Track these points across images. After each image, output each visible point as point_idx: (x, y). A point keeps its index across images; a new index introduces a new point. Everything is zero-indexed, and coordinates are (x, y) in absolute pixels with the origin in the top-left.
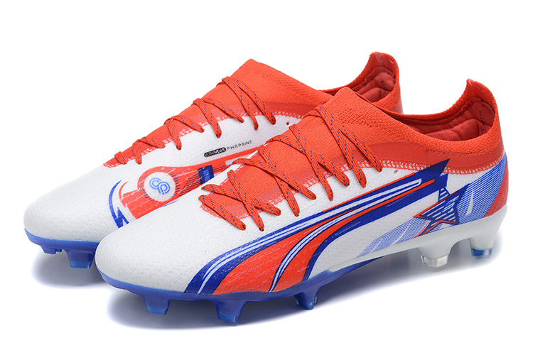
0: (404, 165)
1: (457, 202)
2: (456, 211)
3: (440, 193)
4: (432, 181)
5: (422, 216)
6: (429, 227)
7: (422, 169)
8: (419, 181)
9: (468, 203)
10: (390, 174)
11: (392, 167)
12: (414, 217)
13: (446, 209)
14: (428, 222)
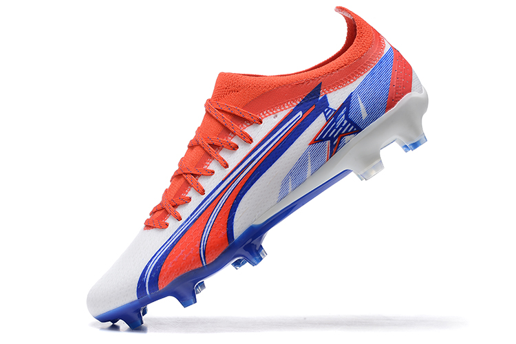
0: (280, 108)
1: (347, 113)
2: (350, 121)
3: (325, 113)
4: (314, 107)
5: (318, 140)
6: (332, 146)
7: (298, 102)
8: (300, 113)
9: (358, 109)
10: (270, 122)
11: (270, 115)
12: (310, 144)
13: (339, 124)
14: (328, 142)
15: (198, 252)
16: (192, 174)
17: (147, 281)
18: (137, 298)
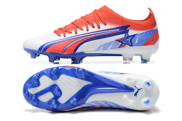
0: (114, 25)
1: (132, 39)
2: (131, 41)
3: (126, 34)
4: (123, 31)
5: (118, 41)
6: (121, 45)
7: (120, 26)
8: (118, 30)
9: (136, 39)
10: (108, 26)
11: (110, 24)
12: (115, 40)
13: (127, 40)
14: (121, 43)
15: (63, 49)
16: (77, 26)
17: (44, 47)
18: (38, 50)
